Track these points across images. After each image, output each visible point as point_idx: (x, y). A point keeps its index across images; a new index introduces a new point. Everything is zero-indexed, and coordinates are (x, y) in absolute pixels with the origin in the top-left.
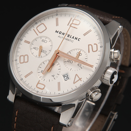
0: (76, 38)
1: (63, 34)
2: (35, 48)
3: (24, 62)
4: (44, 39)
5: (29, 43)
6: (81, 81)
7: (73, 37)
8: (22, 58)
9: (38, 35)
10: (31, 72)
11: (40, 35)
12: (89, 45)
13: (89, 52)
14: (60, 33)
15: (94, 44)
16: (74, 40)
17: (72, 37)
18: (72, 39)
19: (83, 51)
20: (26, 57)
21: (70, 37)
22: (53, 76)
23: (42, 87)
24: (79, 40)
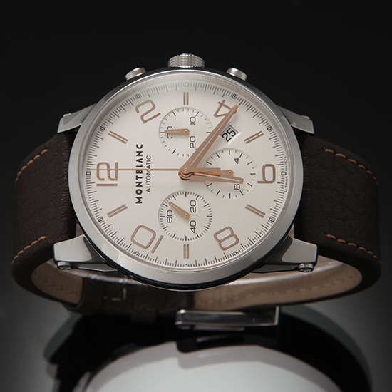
0: (139, 154)
1: (139, 184)
2: (193, 229)
3: (232, 235)
4: (165, 219)
5: (186, 247)
6: (224, 101)
7: (138, 161)
8: (225, 245)
9: (162, 237)
10: (249, 208)
11: (159, 233)
12: (144, 122)
13: (159, 114)
14: (139, 192)
15: (138, 112)
17: (139, 164)
18: (144, 161)
19: (160, 127)
20: (220, 237)
21: (141, 166)
22: (237, 160)
23: (269, 170)
24: (139, 146)
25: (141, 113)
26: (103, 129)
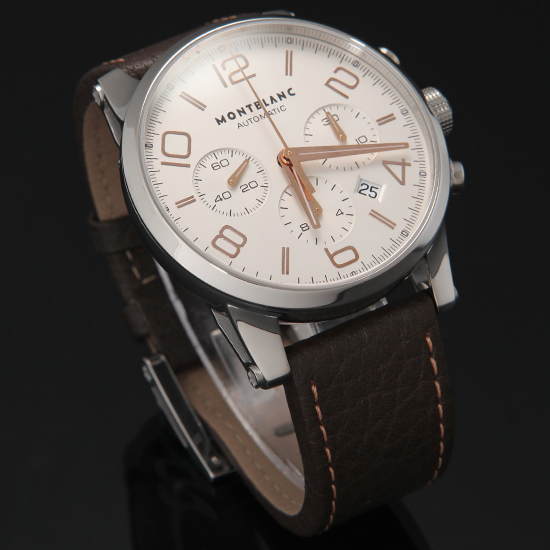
0: (282, 96)
1: (241, 112)
2: (219, 199)
3: (238, 247)
4: (213, 160)
5: (190, 200)
6: (409, 165)
7: (272, 99)
8: (220, 243)
9: (188, 166)
10: (286, 252)
11: (192, 160)
12: (327, 84)
13: (347, 97)
14: (231, 116)
15: (336, 72)
16: (279, 103)
17: (268, 101)
18: (276, 105)
19: (330, 106)
20: (227, 233)
21: (267, 105)
22: (340, 213)
23: (349, 255)
24: (291, 92)
25: (335, 76)
26: (290, 42)
